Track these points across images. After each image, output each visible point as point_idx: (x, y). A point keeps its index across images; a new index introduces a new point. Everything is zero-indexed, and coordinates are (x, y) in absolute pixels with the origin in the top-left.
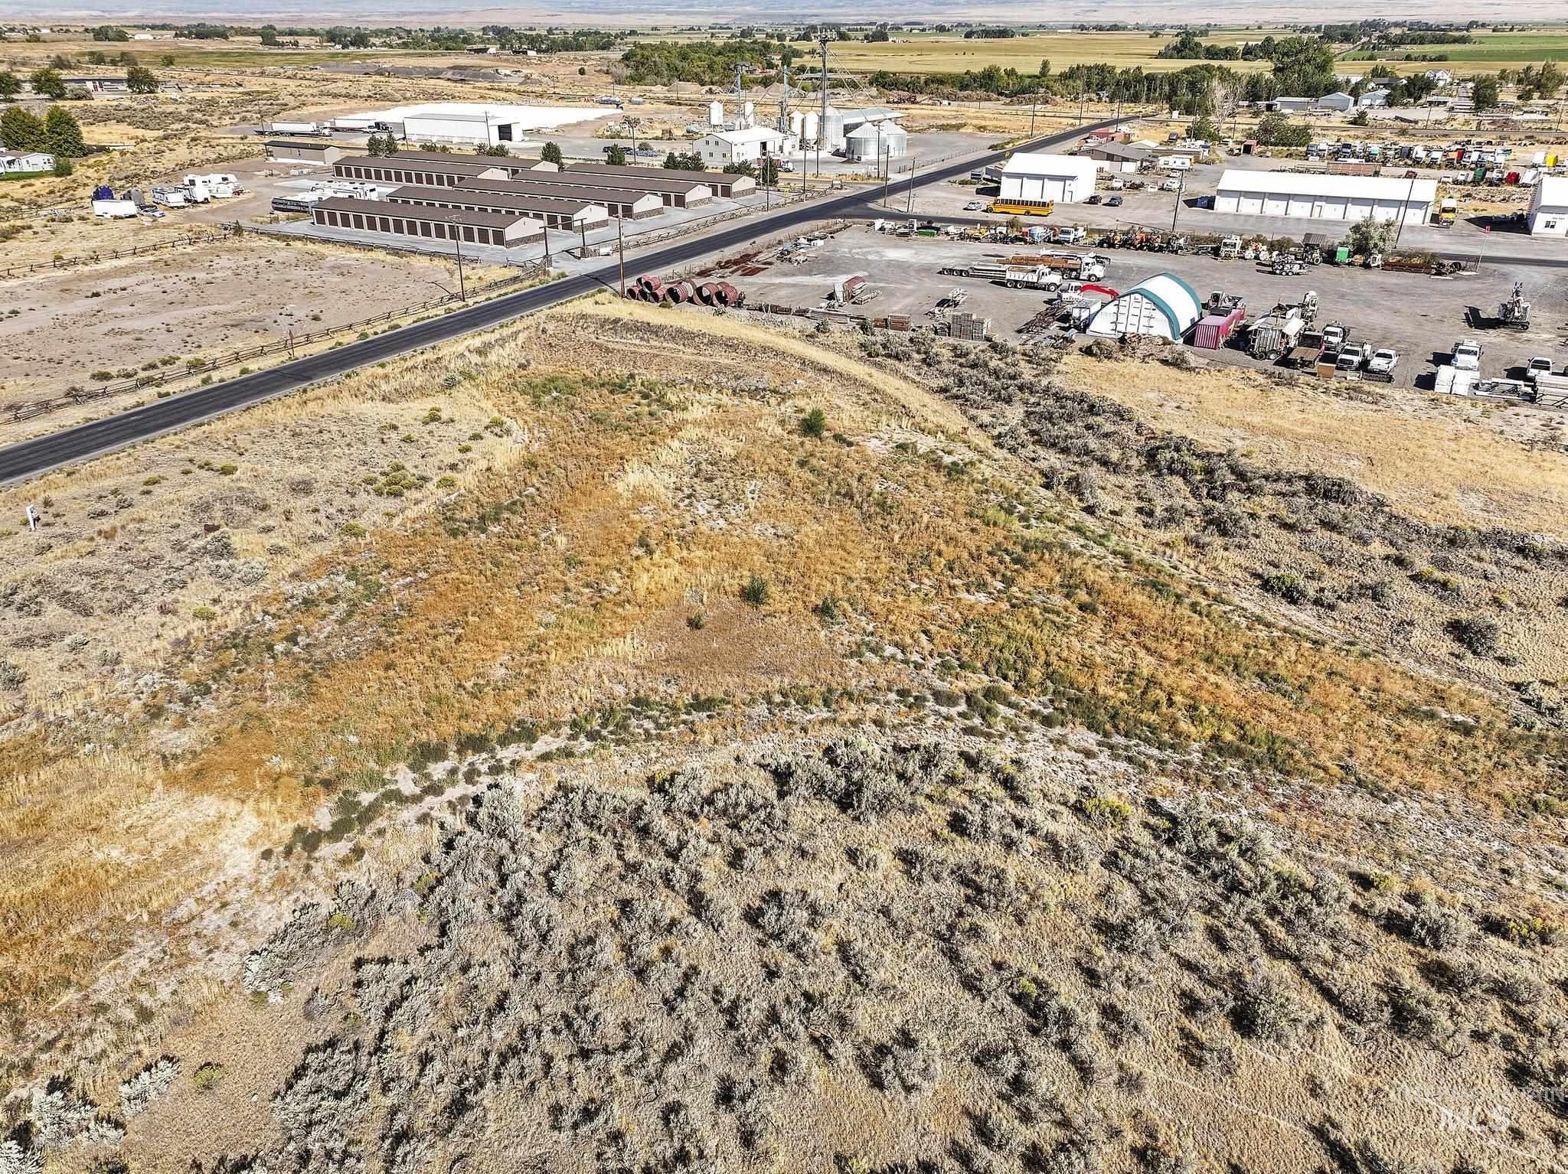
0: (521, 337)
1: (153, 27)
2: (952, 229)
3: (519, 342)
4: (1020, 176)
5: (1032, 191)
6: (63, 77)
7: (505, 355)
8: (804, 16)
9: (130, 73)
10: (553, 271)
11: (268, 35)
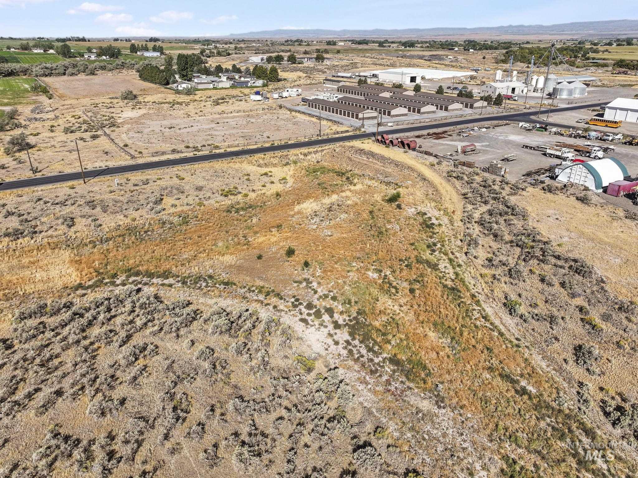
0: (325, 152)
1: (345, 41)
2: (554, 129)
3: (323, 154)
4: (616, 109)
5: (619, 116)
6: (297, 57)
7: (314, 158)
8: (619, 35)
9: (317, 55)
10: (363, 130)
11: (381, 44)
